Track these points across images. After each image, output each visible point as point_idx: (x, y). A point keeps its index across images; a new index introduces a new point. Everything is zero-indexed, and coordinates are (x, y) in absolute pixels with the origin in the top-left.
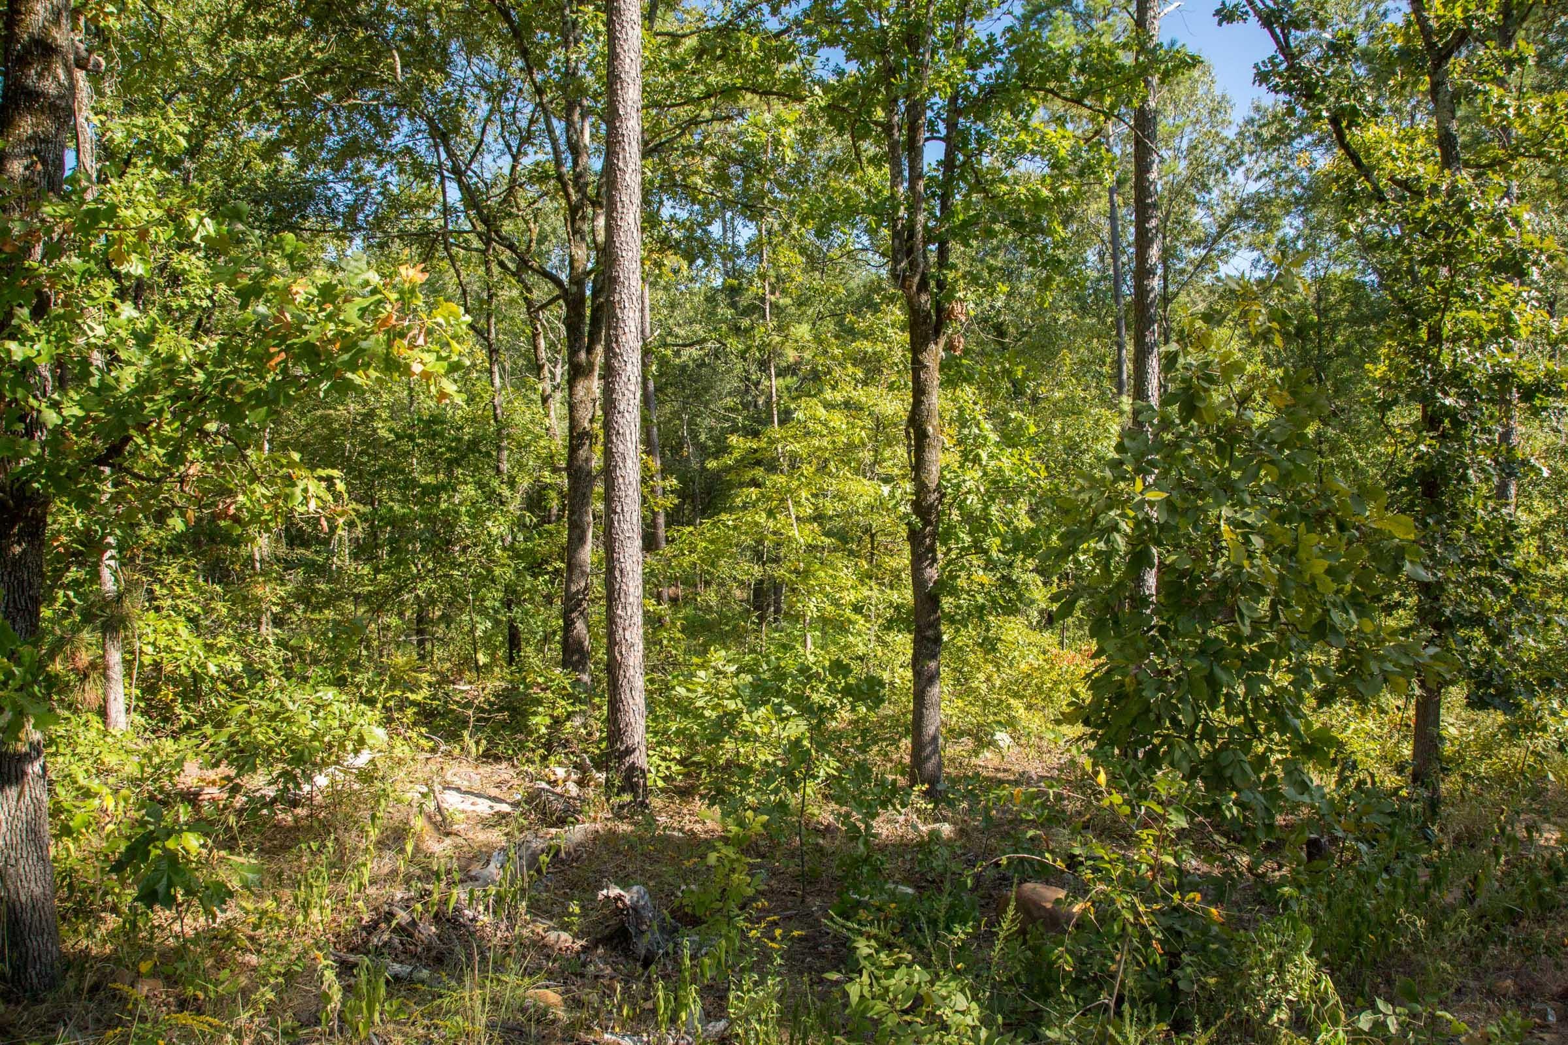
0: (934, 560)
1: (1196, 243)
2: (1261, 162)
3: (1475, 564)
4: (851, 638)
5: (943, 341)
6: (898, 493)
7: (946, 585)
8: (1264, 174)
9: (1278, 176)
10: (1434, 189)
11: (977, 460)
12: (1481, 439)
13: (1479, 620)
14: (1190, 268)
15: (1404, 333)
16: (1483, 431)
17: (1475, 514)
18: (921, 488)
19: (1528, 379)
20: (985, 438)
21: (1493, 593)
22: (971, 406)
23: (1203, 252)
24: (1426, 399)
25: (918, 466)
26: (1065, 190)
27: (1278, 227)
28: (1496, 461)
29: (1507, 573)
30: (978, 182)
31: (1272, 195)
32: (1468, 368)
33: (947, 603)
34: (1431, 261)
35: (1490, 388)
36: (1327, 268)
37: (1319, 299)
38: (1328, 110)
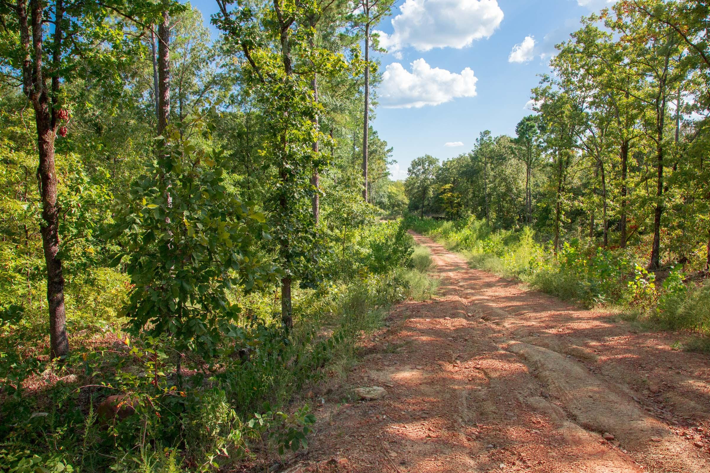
0: (57, 242)
1: (195, 93)
2: (223, 60)
3: (300, 231)
4: (15, 287)
5: (56, 130)
6: (33, 208)
7: (65, 254)
8: (223, 66)
9: (230, 67)
10: (281, 79)
11: (78, 190)
12: (300, 182)
13: (302, 253)
14: (192, 104)
15: (272, 138)
16: (301, 178)
17: (299, 211)
18: (47, 205)
19: (316, 158)
20: (82, 180)
21: (307, 242)
22: (75, 163)
23: (198, 97)
24: (279, 165)
25: (45, 193)
26: (124, 59)
27: (230, 90)
28: (305, 191)
29: (311, 234)
30: (76, 49)
31: (228, 75)
32: (295, 153)
33: (66, 264)
34: (279, 109)
35: (302, 161)
36: (250, 109)
37: (247, 122)
38: (241, 40)
